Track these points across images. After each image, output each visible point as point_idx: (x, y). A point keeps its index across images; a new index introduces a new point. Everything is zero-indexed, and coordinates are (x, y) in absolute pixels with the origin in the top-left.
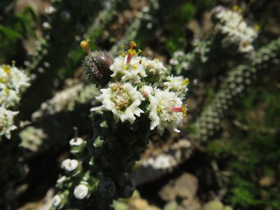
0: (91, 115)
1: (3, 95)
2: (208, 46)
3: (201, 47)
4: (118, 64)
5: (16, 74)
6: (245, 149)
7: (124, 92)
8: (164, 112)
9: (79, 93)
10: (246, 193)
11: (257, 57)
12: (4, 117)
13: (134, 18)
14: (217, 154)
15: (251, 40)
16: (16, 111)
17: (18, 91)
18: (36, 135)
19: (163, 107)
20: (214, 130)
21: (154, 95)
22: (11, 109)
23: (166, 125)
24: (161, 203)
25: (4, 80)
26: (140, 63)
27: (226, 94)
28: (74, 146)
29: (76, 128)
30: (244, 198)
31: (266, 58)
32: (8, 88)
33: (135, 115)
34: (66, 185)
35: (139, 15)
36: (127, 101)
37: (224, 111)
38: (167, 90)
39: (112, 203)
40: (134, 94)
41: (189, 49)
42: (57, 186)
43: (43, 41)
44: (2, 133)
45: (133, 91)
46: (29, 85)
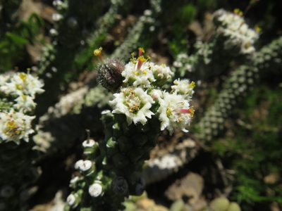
0: (103, 118)
1: (21, 101)
2: (210, 48)
3: (204, 49)
4: (129, 70)
5: (32, 81)
6: (249, 148)
7: (136, 96)
8: (173, 113)
10: (251, 190)
11: (258, 57)
12: (22, 122)
14: (221, 153)
15: (252, 42)
16: (33, 115)
17: (34, 97)
18: (44, 138)
19: (172, 109)
20: (218, 129)
21: (163, 98)
22: (28, 113)
23: (175, 125)
24: (168, 203)
25: (20, 87)
26: (150, 68)
27: (229, 94)
28: (87, 147)
29: (88, 131)
30: (249, 195)
31: (268, 57)
32: (25, 94)
33: (146, 117)
34: (79, 184)
35: (142, 19)
36: (138, 104)
37: (228, 110)
38: (175, 93)
39: (123, 201)
40: (145, 98)
41: (192, 51)
42: (70, 186)
43: (51, 47)
44: (21, 137)
45: (144, 94)
46: (43, 91)
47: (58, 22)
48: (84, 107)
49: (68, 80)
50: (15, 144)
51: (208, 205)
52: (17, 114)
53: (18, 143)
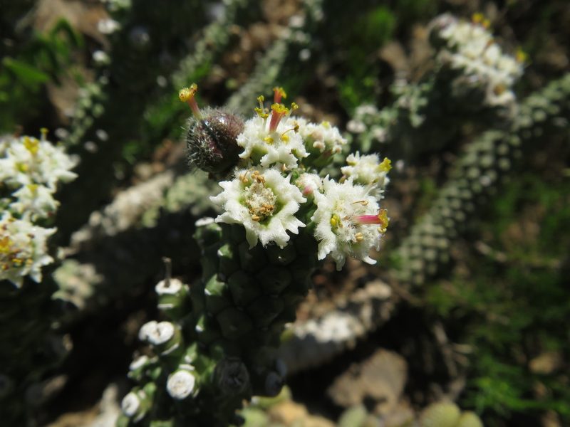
0: (198, 234)
1: (26, 196)
2: (423, 95)
3: (410, 97)
4: (252, 133)
5: (50, 155)
6: (501, 300)
7: (267, 187)
8: (345, 224)
9: (165, 192)
10: (505, 386)
11: (521, 114)
12: (28, 240)
13: (273, 40)
14: (443, 311)
15: (509, 81)
16: (51, 227)
17: (53, 189)
18: (80, 276)
19: (341, 215)
20: (437, 261)
21: (323, 192)
22: (40, 223)
23: (348, 249)
24: (334, 412)
25: (25, 167)
26: (296, 129)
27: (461, 189)
28: (166, 295)
29: (167, 260)
30: (501, 397)
31: (540, 116)
32: (34, 182)
33: (288, 232)
34: (148, 373)
35: (284, 33)
36: (272, 204)
37: (457, 223)
38: (349, 183)
39: (240, 407)
40: (286, 190)
41: (385, 100)
42: (130, 375)
43: (95, 89)
44: (24, 272)
45: (284, 183)
46: (73, 176)
47: (109, 37)
48: (163, 214)
49: (130, 159)
50: (14, 287)
51: (417, 417)
52: (18, 222)
53: (19, 285)
